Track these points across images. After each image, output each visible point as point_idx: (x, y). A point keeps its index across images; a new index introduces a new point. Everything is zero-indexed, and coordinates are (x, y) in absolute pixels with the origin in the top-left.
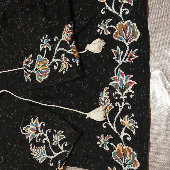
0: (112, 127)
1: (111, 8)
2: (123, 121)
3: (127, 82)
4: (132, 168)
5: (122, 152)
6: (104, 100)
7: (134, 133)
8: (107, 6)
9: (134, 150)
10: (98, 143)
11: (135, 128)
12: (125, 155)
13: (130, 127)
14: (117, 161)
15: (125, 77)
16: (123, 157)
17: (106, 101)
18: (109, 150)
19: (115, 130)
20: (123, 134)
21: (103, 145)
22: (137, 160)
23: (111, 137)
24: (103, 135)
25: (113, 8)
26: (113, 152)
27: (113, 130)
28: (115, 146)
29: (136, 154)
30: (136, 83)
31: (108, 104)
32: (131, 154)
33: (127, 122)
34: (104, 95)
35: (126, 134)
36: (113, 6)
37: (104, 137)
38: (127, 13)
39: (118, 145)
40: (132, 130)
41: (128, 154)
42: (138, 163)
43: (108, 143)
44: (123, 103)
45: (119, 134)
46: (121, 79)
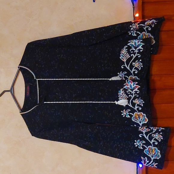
0: (129, 105)
1: (128, 66)
2: (135, 101)
3: (134, 86)
4: (145, 123)
5: (137, 116)
6: (121, 94)
7: (142, 105)
8: (126, 64)
9: (144, 113)
10: (122, 114)
11: (143, 103)
12: (139, 117)
13: (140, 103)
14: (136, 121)
15: (133, 83)
16: (138, 118)
17: (123, 95)
18: (129, 117)
19: (131, 106)
20: (136, 107)
21: (125, 115)
22: (146, 118)
23: (129, 110)
24: (124, 110)
25: (129, 67)
26: (132, 118)
27: (130, 107)
28: (133, 114)
29: (145, 115)
30: (140, 87)
31: (125, 96)
32: (143, 116)
33: (138, 101)
34: (121, 92)
35: (138, 107)
36: (129, 66)
37: (126, 111)
38: (136, 72)
39: (135, 113)
40: (141, 105)
41: (141, 116)
42: (147, 119)
43: (128, 113)
44: (133, 95)
45: (134, 108)
46: (130, 84)
